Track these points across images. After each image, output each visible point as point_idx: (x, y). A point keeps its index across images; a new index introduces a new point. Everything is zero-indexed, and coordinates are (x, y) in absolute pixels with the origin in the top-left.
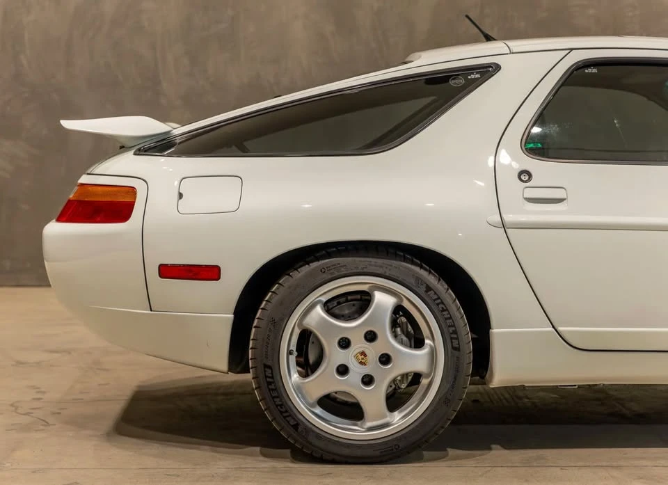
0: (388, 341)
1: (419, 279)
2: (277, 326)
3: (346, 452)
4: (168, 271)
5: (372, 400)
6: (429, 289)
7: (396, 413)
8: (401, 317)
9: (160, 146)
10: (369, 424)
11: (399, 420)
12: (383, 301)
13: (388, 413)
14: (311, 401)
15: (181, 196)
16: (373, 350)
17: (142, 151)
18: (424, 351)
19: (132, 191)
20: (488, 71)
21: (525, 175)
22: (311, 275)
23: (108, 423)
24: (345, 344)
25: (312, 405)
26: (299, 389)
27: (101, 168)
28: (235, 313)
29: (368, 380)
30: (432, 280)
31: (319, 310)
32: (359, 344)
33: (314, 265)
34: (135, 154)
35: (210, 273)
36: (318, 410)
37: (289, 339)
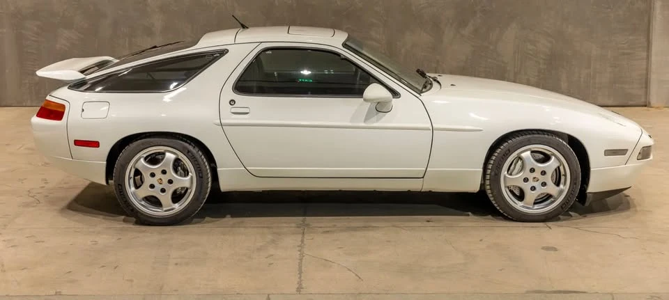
0: (171, 174)
1: (185, 148)
2: (124, 168)
3: (155, 221)
4: (78, 143)
5: (166, 199)
6: (189, 152)
7: (176, 204)
8: (177, 164)
9: (77, 85)
10: (165, 209)
11: (177, 207)
12: (170, 156)
13: (172, 204)
14: (139, 199)
15: (83, 110)
16: (165, 178)
17: (72, 87)
18: (189, 178)
19: (63, 107)
20: (223, 53)
21: (232, 102)
22: (138, 145)
23: (66, 203)
24: (153, 175)
25: (141, 201)
26: (134, 194)
27: (54, 94)
28: (107, 161)
29: (163, 191)
30: (191, 148)
31: (142, 160)
32: (159, 175)
33: (139, 141)
34: (68, 88)
35: (95, 144)
36: (143, 203)
37: (129, 172)
